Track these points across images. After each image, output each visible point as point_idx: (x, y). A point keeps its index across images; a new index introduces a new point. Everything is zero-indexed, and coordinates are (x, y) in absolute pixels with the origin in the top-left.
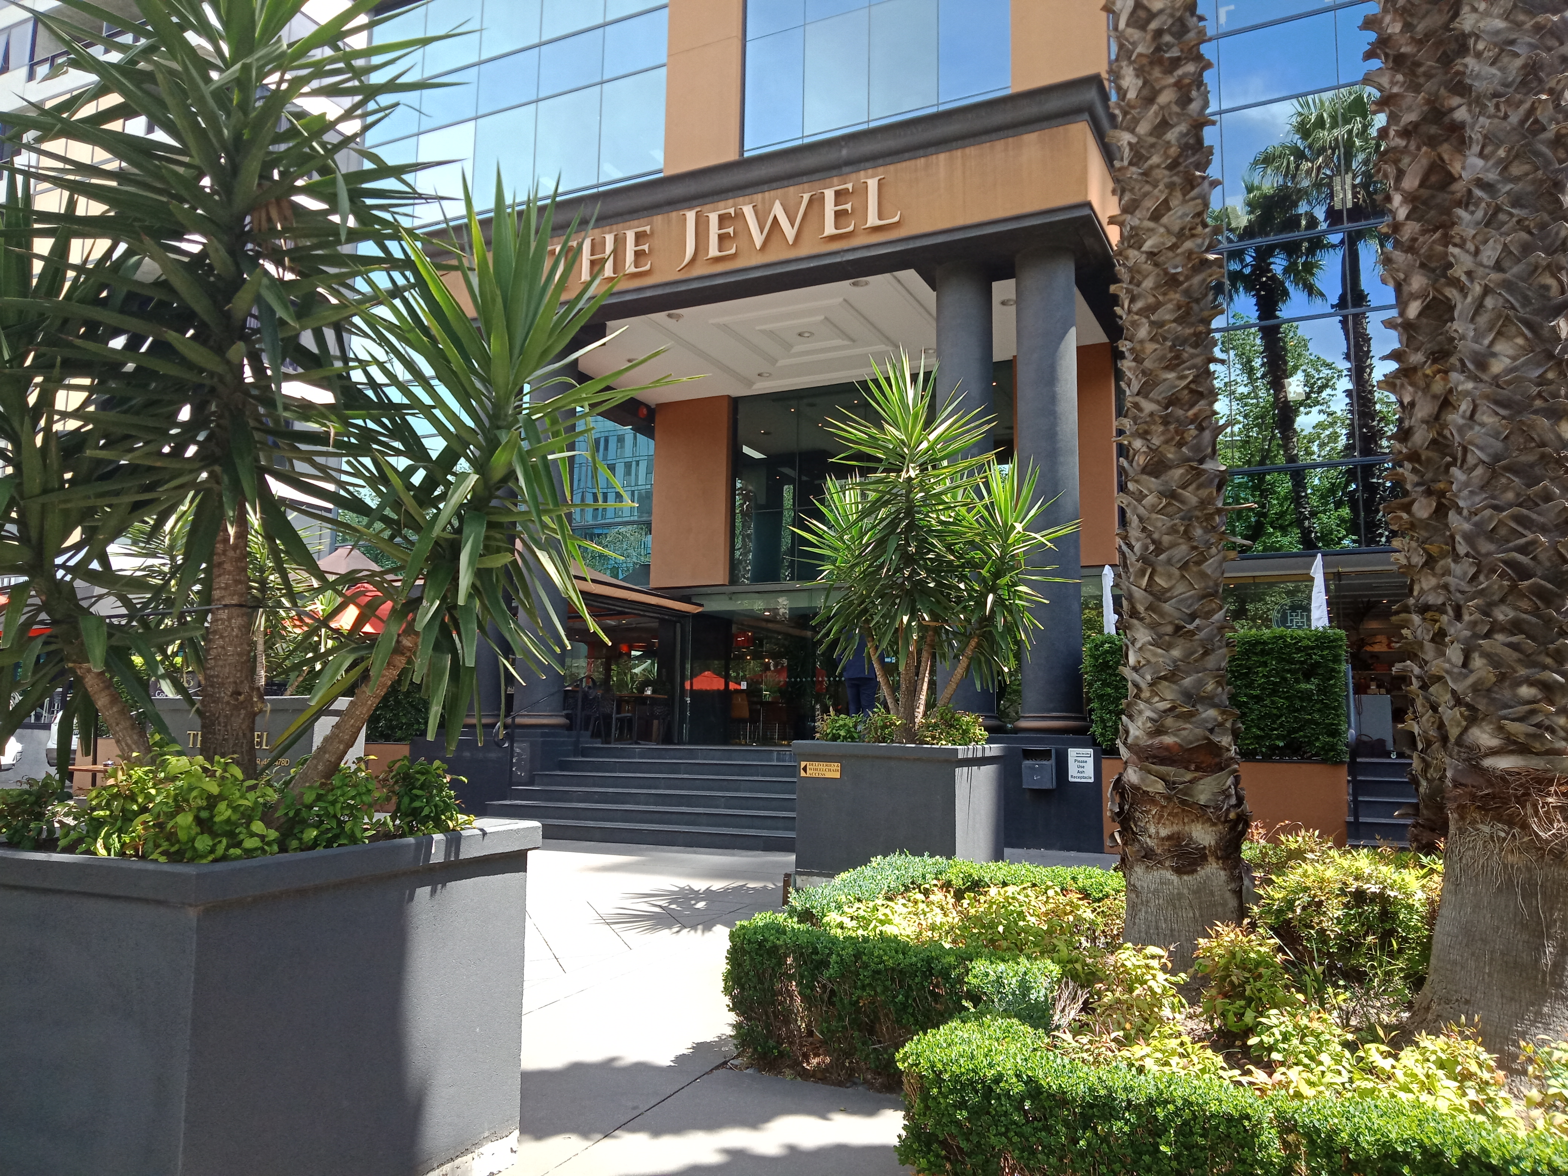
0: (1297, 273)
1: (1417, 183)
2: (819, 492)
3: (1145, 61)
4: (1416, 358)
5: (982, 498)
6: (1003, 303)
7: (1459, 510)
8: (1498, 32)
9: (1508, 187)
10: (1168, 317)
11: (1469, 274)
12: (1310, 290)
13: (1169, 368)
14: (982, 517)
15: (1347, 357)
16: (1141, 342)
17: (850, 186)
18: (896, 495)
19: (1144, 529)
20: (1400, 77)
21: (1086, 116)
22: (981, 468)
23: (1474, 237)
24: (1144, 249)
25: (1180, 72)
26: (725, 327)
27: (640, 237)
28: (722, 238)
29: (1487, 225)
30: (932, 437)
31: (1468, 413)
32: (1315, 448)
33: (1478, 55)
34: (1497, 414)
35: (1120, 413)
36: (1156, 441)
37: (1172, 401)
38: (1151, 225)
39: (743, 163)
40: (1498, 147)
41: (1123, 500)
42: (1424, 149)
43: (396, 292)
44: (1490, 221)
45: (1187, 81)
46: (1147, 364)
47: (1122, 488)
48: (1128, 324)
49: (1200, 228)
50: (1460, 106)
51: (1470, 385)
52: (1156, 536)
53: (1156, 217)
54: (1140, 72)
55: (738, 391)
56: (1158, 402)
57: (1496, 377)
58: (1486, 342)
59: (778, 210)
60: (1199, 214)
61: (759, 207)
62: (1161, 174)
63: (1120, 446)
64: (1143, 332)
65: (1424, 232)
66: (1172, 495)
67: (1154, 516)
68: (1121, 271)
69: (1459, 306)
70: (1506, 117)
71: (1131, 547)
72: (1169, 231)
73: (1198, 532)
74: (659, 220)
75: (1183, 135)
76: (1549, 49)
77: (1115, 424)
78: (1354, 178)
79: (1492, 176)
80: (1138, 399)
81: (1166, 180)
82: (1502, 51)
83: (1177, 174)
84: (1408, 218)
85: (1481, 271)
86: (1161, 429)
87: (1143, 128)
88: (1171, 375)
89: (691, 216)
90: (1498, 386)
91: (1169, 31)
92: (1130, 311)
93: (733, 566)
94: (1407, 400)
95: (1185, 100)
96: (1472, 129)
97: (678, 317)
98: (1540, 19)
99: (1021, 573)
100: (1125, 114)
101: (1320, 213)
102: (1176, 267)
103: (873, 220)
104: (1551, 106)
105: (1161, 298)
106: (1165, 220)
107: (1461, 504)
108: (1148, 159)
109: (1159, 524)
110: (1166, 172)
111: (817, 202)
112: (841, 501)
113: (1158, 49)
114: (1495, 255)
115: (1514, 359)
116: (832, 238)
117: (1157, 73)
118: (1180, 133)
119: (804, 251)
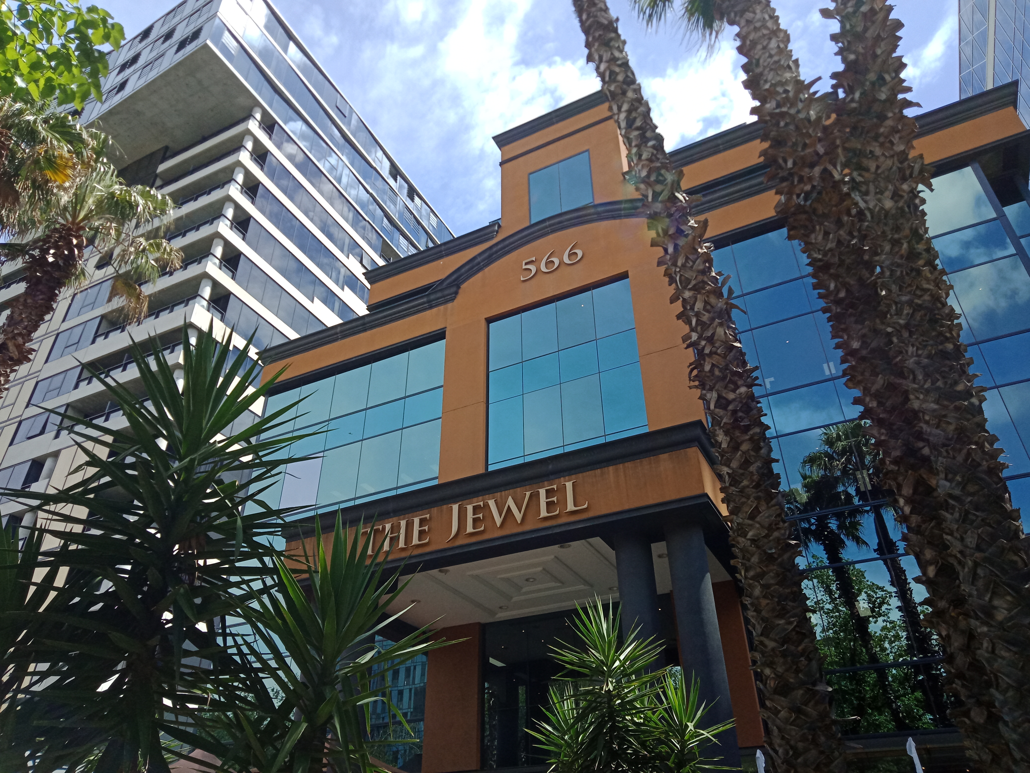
0: (846, 529)
1: (911, 491)
2: (545, 702)
3: (729, 427)
4: (942, 604)
5: (661, 702)
6: (660, 556)
7: (1006, 723)
8: (934, 410)
9: (969, 499)
10: (772, 582)
11: (961, 552)
12: (859, 541)
13: (780, 616)
14: (663, 717)
15: (893, 584)
16: (758, 598)
17: (555, 487)
18: (601, 703)
19: (783, 738)
20: (883, 431)
21: (697, 443)
22: (659, 681)
23: (957, 529)
24: (748, 537)
25: (751, 432)
26: (477, 577)
27: (422, 522)
28: (475, 521)
29: (964, 522)
30: (622, 657)
31: (990, 649)
32: (887, 645)
33: (927, 423)
34: (1010, 650)
35: (752, 648)
36: (780, 670)
37: (785, 640)
38: (750, 522)
39: (488, 475)
40: (955, 475)
41: (763, 714)
42: (910, 472)
43: (266, 590)
44: (965, 518)
45: (756, 438)
46: (764, 613)
47: (763, 705)
48: (745, 586)
49: (781, 524)
50: (924, 447)
51: (985, 629)
52: (792, 742)
53: (752, 517)
54: (726, 433)
55: (485, 619)
56: (775, 641)
57: (1001, 623)
58: (987, 599)
59: (510, 502)
60: (779, 515)
61: (499, 500)
62: (750, 491)
63: (756, 673)
64: (757, 592)
65: (924, 522)
66: (798, 711)
67: (789, 727)
68: (735, 550)
69: (961, 574)
70: (954, 458)
71: (776, 752)
72: (762, 527)
73: (822, 739)
74: (435, 510)
75: (759, 468)
76: (968, 420)
77: (749, 655)
78: (868, 471)
79: (957, 492)
80: (762, 638)
81: (754, 495)
82: (940, 421)
83: (760, 491)
84: (911, 512)
85: (968, 551)
86: (781, 660)
87: (734, 464)
88: (782, 622)
89: (455, 507)
90: (1005, 630)
91: (740, 410)
92: (746, 578)
93: (484, 752)
94: (944, 633)
95: (757, 448)
96: (937, 464)
97: (446, 572)
98: (957, 403)
99: (698, 763)
100: (722, 456)
101: (852, 491)
102: (771, 549)
103: (571, 507)
104: (979, 452)
105: (765, 569)
106: (758, 519)
107: (1007, 718)
108: (741, 482)
109: (793, 733)
110: (754, 490)
111: (535, 497)
112: (561, 708)
113: (736, 420)
114: (975, 542)
115: (1009, 610)
116: (545, 519)
117: (737, 433)
118: (758, 466)
119: (528, 527)
